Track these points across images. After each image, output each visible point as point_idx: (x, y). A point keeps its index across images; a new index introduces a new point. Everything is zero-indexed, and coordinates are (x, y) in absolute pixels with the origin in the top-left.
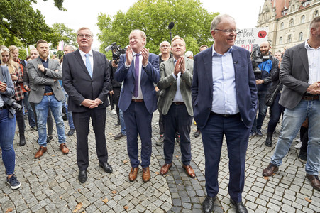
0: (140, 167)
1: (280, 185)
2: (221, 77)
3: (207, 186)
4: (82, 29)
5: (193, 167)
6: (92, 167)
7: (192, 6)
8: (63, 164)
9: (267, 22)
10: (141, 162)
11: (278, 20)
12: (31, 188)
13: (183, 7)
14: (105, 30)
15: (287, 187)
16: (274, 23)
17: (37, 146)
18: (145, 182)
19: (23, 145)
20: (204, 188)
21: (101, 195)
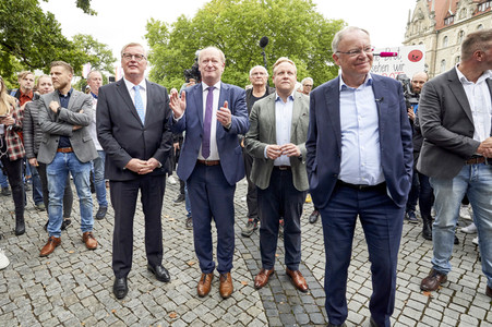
0: (216, 272)
1: (451, 306)
2: (354, 124)
3: (328, 306)
4: (130, 46)
5: (303, 273)
6: (136, 272)
7: (300, 9)
8: (88, 267)
9: (421, 35)
10: (217, 264)
11: (439, 32)
12: (33, 308)
13: (284, 10)
14: (157, 47)
15: (463, 310)
16: (433, 37)
17: (45, 236)
18: (225, 298)
19: (22, 233)
20: (324, 310)
21: (151, 320)
